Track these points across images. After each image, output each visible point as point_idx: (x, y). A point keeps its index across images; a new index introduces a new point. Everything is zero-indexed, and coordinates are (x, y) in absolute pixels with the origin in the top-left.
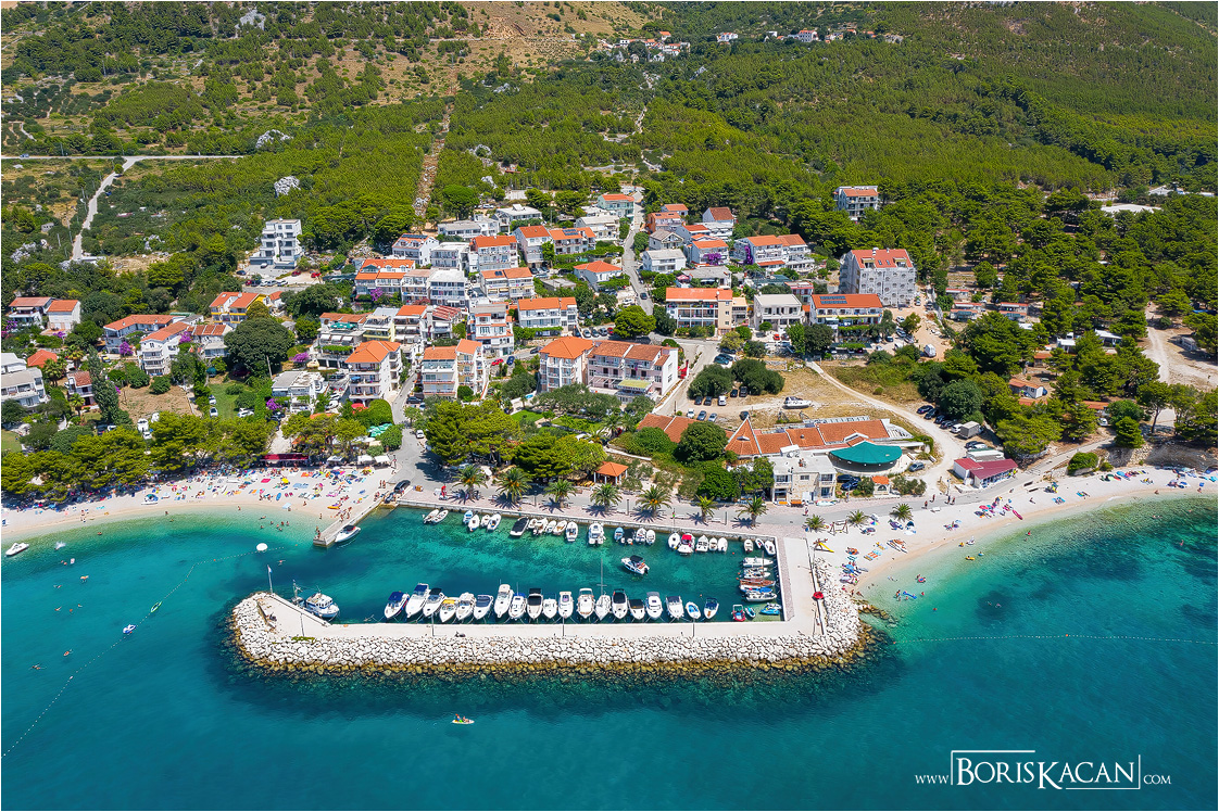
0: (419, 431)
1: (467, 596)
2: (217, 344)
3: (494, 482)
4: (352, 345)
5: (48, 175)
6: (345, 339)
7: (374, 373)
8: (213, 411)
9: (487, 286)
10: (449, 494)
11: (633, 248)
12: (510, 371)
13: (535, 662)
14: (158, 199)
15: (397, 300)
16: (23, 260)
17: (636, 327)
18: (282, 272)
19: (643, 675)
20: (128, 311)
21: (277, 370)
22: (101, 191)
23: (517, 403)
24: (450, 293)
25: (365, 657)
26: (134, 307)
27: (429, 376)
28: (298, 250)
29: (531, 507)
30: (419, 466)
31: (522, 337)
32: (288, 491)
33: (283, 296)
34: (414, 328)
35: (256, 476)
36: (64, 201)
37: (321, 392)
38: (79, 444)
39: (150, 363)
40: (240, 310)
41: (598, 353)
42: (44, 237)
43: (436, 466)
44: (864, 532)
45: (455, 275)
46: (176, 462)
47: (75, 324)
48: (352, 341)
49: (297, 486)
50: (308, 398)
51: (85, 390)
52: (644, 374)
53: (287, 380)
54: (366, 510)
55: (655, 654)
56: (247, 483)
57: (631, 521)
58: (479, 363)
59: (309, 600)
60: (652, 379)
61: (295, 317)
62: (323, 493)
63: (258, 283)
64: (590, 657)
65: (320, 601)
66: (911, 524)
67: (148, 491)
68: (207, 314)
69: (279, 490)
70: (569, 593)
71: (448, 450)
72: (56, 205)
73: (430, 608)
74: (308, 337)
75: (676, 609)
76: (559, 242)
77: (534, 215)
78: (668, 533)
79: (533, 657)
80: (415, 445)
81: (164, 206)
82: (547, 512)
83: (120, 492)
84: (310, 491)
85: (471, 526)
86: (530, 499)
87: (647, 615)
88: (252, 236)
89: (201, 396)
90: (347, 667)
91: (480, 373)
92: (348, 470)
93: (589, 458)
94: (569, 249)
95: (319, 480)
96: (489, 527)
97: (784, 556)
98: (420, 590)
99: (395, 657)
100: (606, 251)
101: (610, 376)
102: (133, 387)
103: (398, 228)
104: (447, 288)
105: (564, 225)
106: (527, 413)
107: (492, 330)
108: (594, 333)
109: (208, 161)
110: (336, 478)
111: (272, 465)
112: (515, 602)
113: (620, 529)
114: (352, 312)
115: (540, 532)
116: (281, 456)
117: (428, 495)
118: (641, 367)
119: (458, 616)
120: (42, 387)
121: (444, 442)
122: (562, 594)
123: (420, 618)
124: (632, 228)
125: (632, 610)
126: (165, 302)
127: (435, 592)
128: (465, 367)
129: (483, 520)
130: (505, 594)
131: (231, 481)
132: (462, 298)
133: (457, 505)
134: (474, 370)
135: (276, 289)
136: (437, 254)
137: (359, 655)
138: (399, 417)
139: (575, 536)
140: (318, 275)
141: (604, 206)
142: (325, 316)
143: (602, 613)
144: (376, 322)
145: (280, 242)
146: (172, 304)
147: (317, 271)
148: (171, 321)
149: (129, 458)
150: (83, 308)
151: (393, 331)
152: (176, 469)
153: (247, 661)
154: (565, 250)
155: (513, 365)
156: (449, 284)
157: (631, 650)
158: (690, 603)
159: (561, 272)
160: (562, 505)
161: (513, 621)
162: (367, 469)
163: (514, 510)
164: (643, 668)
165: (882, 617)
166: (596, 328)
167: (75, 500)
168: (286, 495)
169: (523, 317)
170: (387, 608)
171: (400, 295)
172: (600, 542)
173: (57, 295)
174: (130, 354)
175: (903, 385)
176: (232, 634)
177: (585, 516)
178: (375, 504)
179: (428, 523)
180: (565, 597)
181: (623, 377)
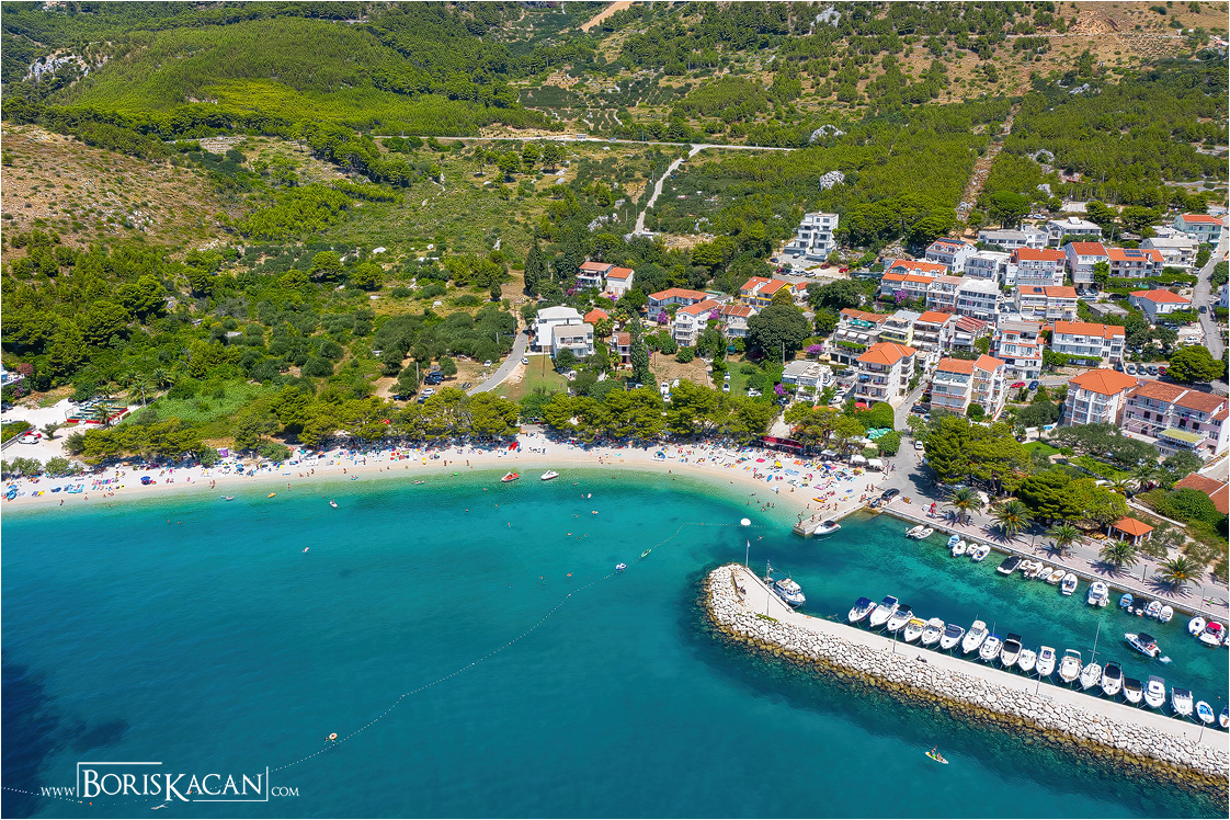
0: (919, 442)
1: (936, 622)
2: (740, 324)
3: (990, 511)
4: (866, 344)
5: (628, 157)
6: (860, 336)
7: (883, 375)
8: (726, 386)
9: (1022, 302)
10: (938, 512)
11: (1211, 279)
12: (1030, 396)
13: (997, 713)
14: (715, 184)
15: (920, 304)
16: (596, 230)
17: (1196, 371)
18: (812, 263)
19: (1124, 766)
20: (671, 284)
21: (790, 357)
22: (668, 173)
23: (1032, 432)
24: (979, 304)
25: (822, 652)
26: (677, 281)
27: (939, 388)
28: (831, 243)
29: (1023, 545)
30: (912, 477)
31: (1052, 363)
32: (779, 474)
33: (809, 287)
34: (933, 336)
35: (753, 454)
36: (637, 181)
37: (828, 385)
38: (611, 395)
39: (680, 333)
40: (766, 296)
41: (1142, 393)
42: (616, 211)
43: (930, 481)
45: (988, 286)
46: (686, 427)
47: (626, 291)
48: (867, 340)
49: (788, 472)
50: (815, 389)
51: (624, 349)
52: (1196, 426)
53: (797, 369)
54: (850, 510)
55: (1145, 747)
56: (743, 459)
57: (1145, 590)
58: (997, 383)
59: (779, 583)
60: (1206, 434)
61: (817, 308)
62: (812, 484)
63: (788, 271)
64: (1063, 726)
65: (789, 587)
67: (658, 448)
68: (737, 296)
69: (771, 472)
70: (1052, 650)
71: (946, 467)
72: (631, 184)
73: (896, 624)
74: (825, 330)
75: (1183, 704)
76: (1117, 263)
77: (1091, 231)
78: (1191, 615)
79: (996, 706)
80: (912, 456)
81: (718, 192)
82: (1044, 556)
83: (636, 445)
84: (799, 479)
85: (956, 550)
86: (1027, 538)
87: (1143, 701)
88: (791, 226)
89: (718, 370)
90: (802, 658)
91: (996, 393)
92: (840, 467)
93: (1107, 509)
94: (1127, 273)
95: (810, 470)
96: (975, 557)
98: (888, 602)
99: (851, 661)
100: (1175, 280)
101: (1151, 422)
102: (662, 353)
103: (936, 231)
104: (977, 299)
105: (1127, 244)
106: (1040, 445)
107: (1018, 350)
108: (1140, 370)
109: (763, 152)
110: (827, 472)
111: (769, 447)
112: (988, 642)
113: (1129, 596)
114: (872, 311)
115: (1033, 575)
116: (779, 440)
117: (915, 508)
118: (1194, 418)
119: (923, 639)
120: (591, 341)
121: (943, 458)
122: (1044, 648)
123: (882, 630)
124: (1214, 256)
125: (1126, 690)
126: (703, 280)
127: (904, 609)
128: (981, 384)
129: (970, 548)
130: (979, 632)
131: (729, 455)
132: (991, 311)
133: (944, 526)
134: (990, 389)
135: (803, 280)
136: (973, 262)
137: (816, 649)
138: (900, 423)
139: (1072, 590)
140: (846, 270)
141: (1183, 227)
142: (846, 311)
143: (1088, 682)
144: (895, 324)
145: (816, 234)
146: (708, 282)
147: (844, 266)
148: (705, 298)
149: (648, 415)
150: (635, 277)
151: (910, 336)
152: (686, 434)
153: (713, 623)
154: (1122, 273)
155: (1035, 392)
156: (980, 295)
157: (1116, 733)
158: (1202, 703)
159: (1113, 297)
160: (1063, 552)
161: (982, 662)
162: (858, 469)
163: (1006, 546)
164: (1126, 758)
166: (1145, 365)
167: (599, 443)
168: (777, 478)
169: (1057, 340)
170: (852, 611)
171: (925, 300)
172: (1102, 604)
173: (617, 263)
174: (665, 323)
176: (706, 595)
177: (1090, 572)
178: (859, 506)
179: (910, 537)
180: (1047, 653)
181: (1168, 425)
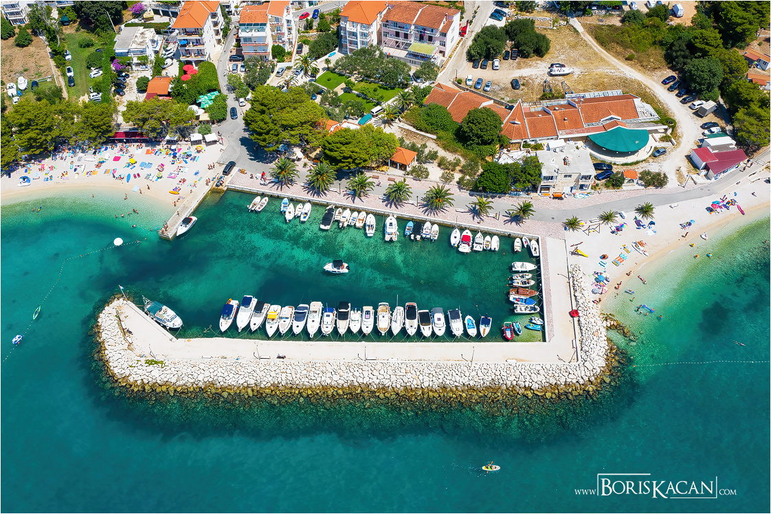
0: (242, 100)
1: (288, 309)
3: (305, 164)
7: (197, 37)
8: (69, 70)
12: (315, 24)
13: (343, 387)
23: (320, 64)
27: (246, 39)
29: (336, 194)
30: (242, 141)
32: (135, 171)
35: (108, 153)
37: (157, 49)
39: (12, 14)
41: (391, 17)
44: (613, 232)
49: (143, 165)
50: (146, 58)
52: (430, 38)
54: (201, 197)
56: (101, 161)
57: (419, 214)
58: (288, 21)
59: (158, 312)
60: (437, 43)
62: (165, 174)
64: (387, 383)
65: (165, 316)
66: (652, 223)
69: (128, 170)
70: (370, 308)
73: (257, 321)
75: (457, 326)
78: (451, 229)
79: (341, 382)
82: (348, 202)
84: (153, 171)
85: (289, 217)
86: (335, 186)
87: (433, 334)
89: (56, 54)
91: (290, 29)
92: (184, 147)
95: (161, 158)
96: (302, 219)
97: (546, 260)
98: (246, 302)
99: (230, 380)
101: (401, 40)
106: (331, 75)
110: (175, 156)
111: (121, 141)
112: (325, 319)
113: (410, 223)
115: (345, 225)
116: (127, 133)
118: (428, 33)
122: (366, 308)
125: (422, 327)
127: (260, 302)
128: (277, 28)
129: (297, 209)
130: (316, 311)
131: (87, 159)
133: (274, 191)
134: (285, 30)
138: (223, 83)
139: (373, 231)
143: (396, 329)
153: (112, 378)
155: (318, 19)
158: (468, 317)
160: (362, 193)
161: (325, 338)
162: (199, 147)
163: (323, 199)
164: (431, 394)
165: (624, 335)
168: (135, 177)
170: (222, 320)
172: (395, 239)
175: (652, 50)
176: (100, 346)
177: (382, 208)
178: (206, 189)
179: (252, 211)
180: (368, 312)
181: (412, 40)
